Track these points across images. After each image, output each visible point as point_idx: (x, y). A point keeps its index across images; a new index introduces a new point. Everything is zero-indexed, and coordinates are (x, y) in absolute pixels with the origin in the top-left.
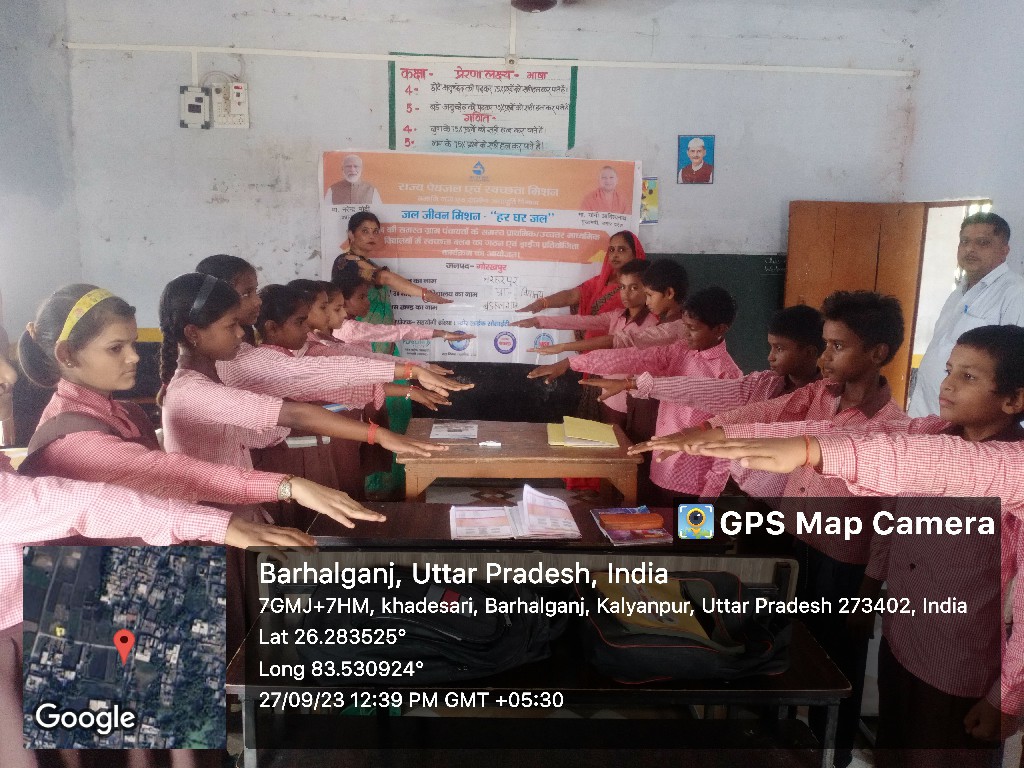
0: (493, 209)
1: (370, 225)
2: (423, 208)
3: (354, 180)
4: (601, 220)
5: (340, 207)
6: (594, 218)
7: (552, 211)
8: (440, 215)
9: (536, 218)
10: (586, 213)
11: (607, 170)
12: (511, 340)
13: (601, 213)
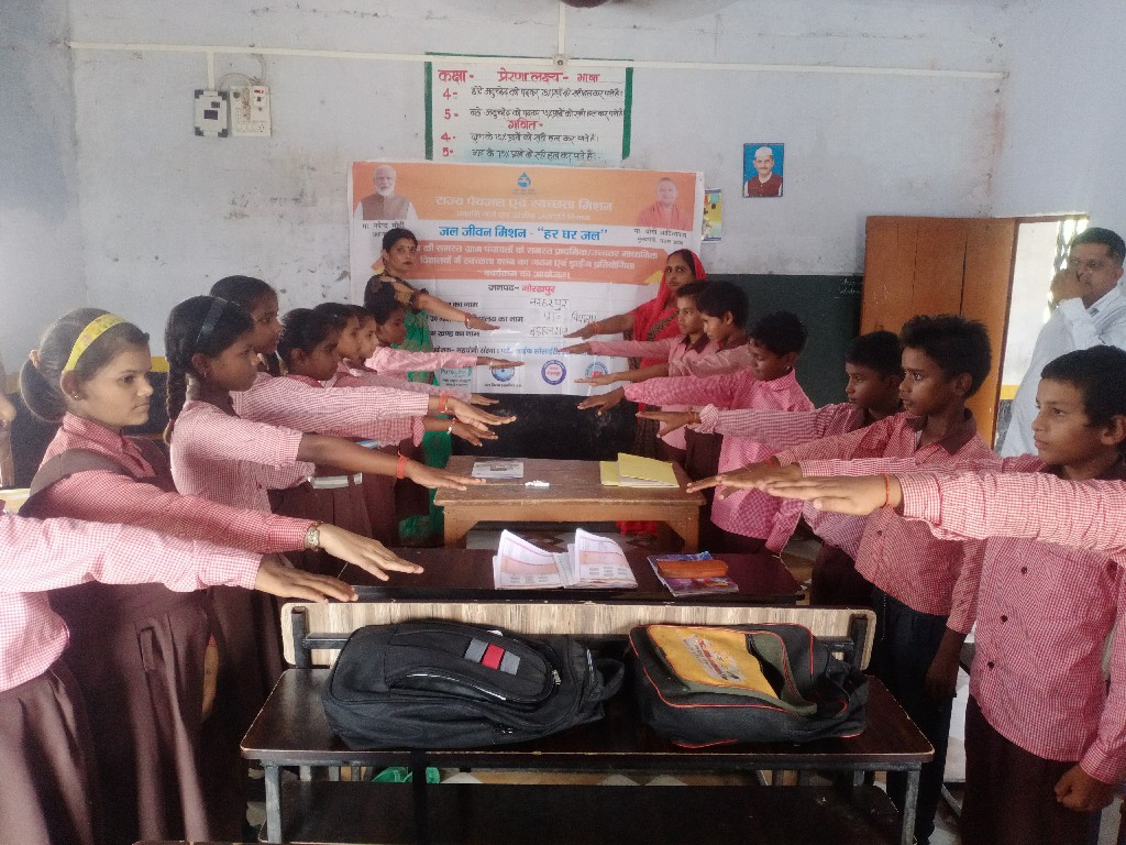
0: (541, 225)
1: (406, 243)
2: (463, 224)
3: (387, 193)
4: (658, 236)
5: (371, 223)
6: (652, 235)
7: (605, 227)
8: (481, 232)
9: (588, 235)
10: (643, 229)
11: (664, 183)
12: (560, 371)
13: (659, 230)
